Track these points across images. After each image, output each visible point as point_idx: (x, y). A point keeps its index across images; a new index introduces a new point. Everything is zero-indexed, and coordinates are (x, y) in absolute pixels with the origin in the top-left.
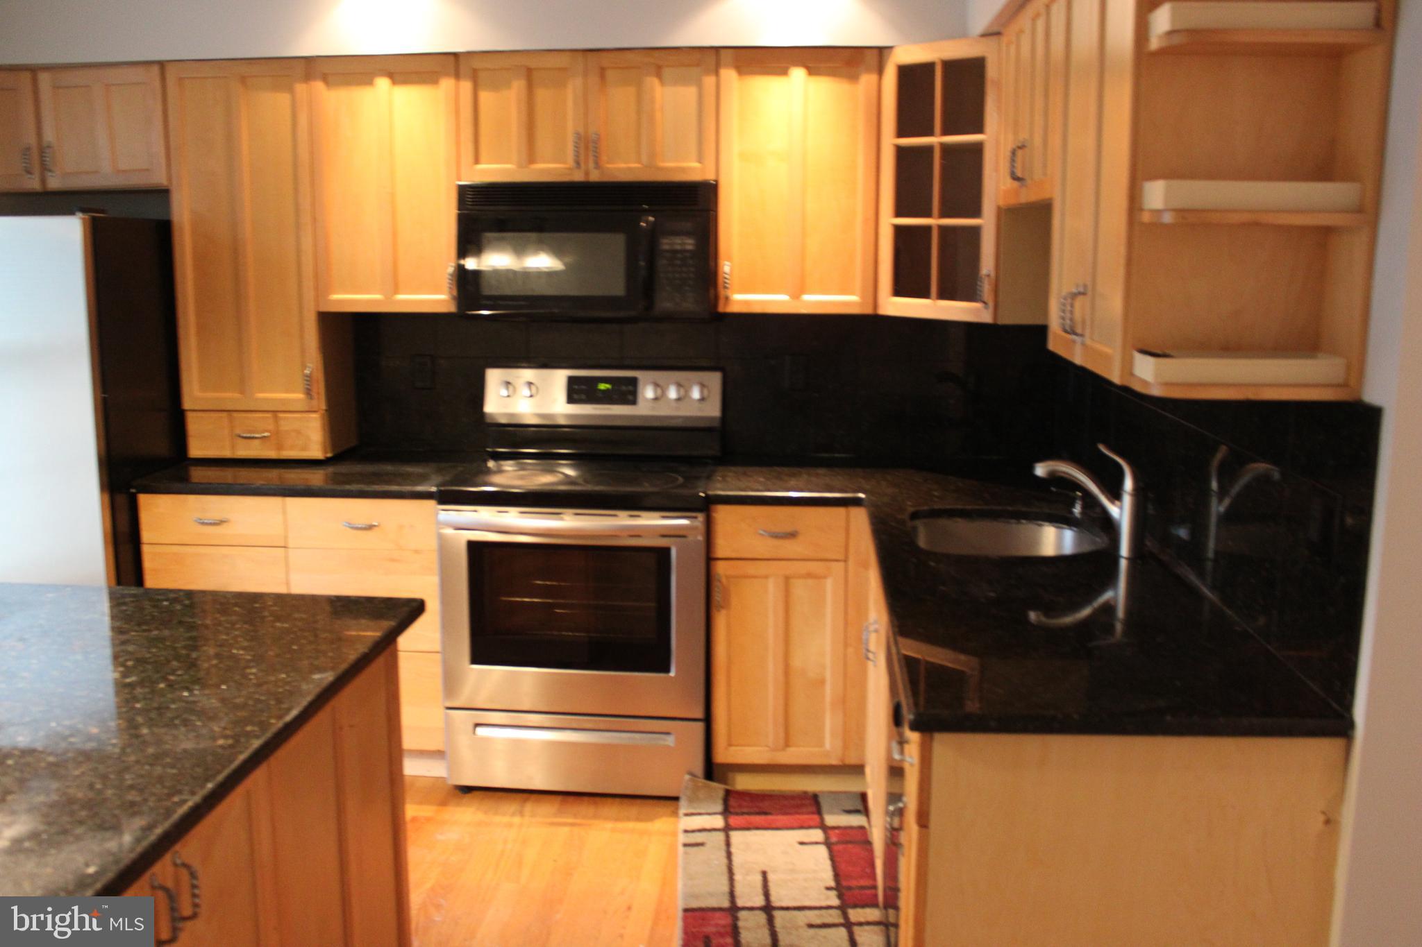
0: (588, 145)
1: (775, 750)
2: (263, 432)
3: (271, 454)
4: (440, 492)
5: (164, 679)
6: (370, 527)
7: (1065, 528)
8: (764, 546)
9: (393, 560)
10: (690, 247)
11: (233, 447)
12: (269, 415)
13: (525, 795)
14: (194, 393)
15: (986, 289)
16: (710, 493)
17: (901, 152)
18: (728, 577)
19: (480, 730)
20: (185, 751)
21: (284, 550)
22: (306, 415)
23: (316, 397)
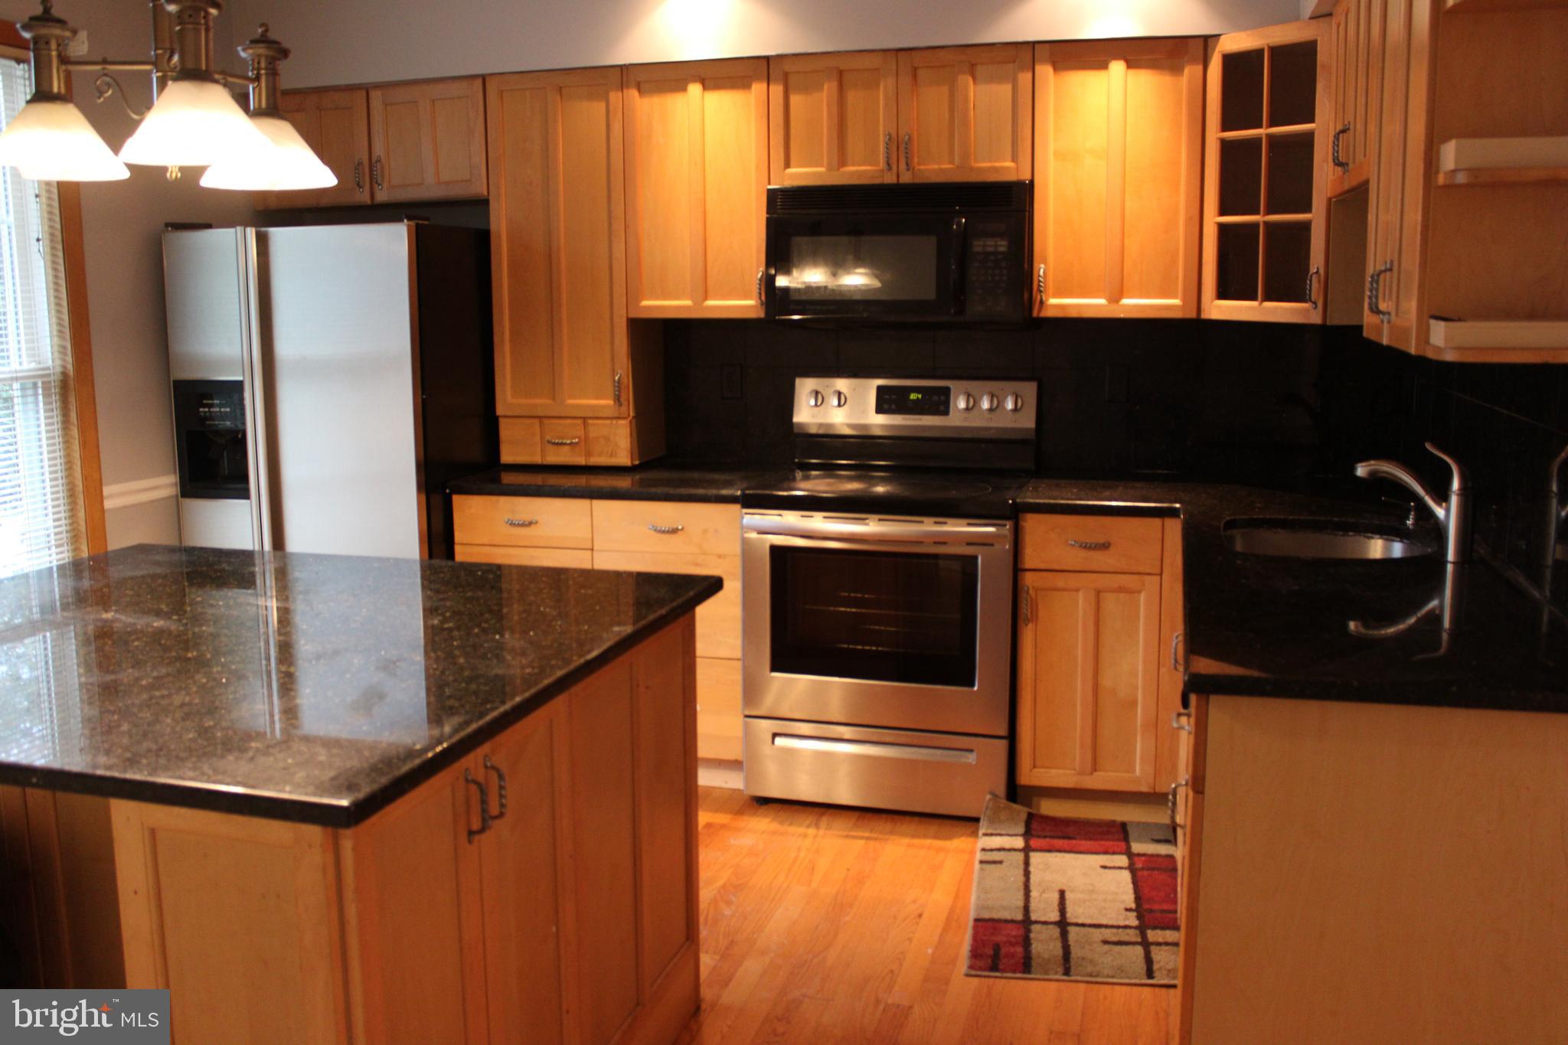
0: (900, 147)
1: (1081, 773)
2: (574, 438)
3: (581, 461)
4: (744, 495)
5: (479, 625)
6: (674, 531)
7: (1397, 541)
8: (1073, 558)
9: (696, 564)
10: (1002, 249)
11: (543, 455)
12: (579, 421)
13: (823, 810)
14: (508, 398)
15: (1315, 287)
16: (1018, 500)
17: (1226, 146)
18: (1036, 590)
19: (779, 741)
20: (497, 675)
21: (589, 552)
22: (614, 422)
23: (625, 403)
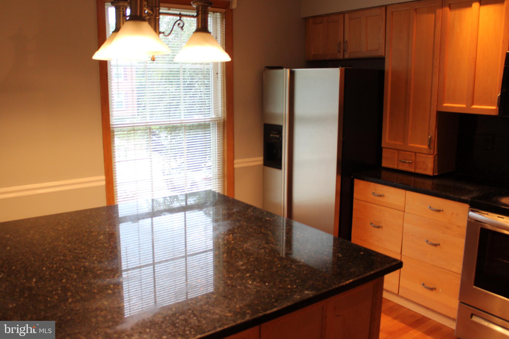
2: (410, 160)
3: (412, 170)
4: (472, 201)
6: (439, 211)
9: (447, 228)
12: (413, 154)
14: (386, 140)
19: (473, 317)
21: (403, 212)
22: (427, 156)
23: (432, 148)
